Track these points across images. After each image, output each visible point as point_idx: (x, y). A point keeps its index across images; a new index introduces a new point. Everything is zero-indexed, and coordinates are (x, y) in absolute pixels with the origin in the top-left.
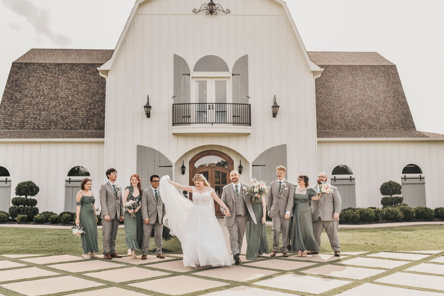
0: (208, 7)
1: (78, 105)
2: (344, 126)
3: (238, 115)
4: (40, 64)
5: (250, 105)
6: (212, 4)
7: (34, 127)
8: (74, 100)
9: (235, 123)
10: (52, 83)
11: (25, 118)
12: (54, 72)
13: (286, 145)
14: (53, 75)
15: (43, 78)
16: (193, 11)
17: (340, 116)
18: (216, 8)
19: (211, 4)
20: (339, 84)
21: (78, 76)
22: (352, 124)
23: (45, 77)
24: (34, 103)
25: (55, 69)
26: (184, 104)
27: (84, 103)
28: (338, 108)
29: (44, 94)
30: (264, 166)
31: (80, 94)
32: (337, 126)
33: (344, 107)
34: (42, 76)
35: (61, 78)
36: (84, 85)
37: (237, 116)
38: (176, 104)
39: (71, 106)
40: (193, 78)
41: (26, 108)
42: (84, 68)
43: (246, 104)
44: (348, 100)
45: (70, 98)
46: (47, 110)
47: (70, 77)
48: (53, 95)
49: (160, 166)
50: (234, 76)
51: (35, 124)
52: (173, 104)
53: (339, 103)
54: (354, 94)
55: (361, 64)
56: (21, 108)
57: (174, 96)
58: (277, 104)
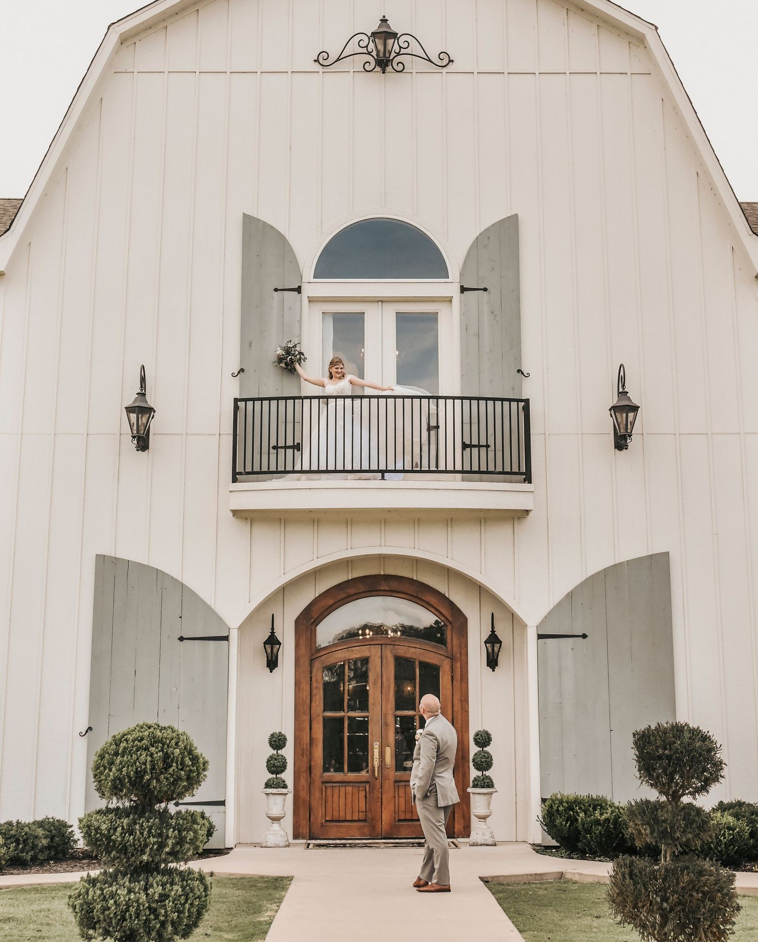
0: (371, 46)
3: (483, 442)
5: (527, 401)
6: (385, 34)
9: (471, 472)
13: (666, 555)
16: (317, 61)
18: (400, 47)
19: (383, 35)
26: (278, 399)
30: (584, 636)
37: (479, 446)
38: (246, 400)
40: (311, 300)
43: (510, 400)
49: (181, 638)
50: (465, 293)
52: (236, 401)
57: (242, 370)
58: (629, 399)
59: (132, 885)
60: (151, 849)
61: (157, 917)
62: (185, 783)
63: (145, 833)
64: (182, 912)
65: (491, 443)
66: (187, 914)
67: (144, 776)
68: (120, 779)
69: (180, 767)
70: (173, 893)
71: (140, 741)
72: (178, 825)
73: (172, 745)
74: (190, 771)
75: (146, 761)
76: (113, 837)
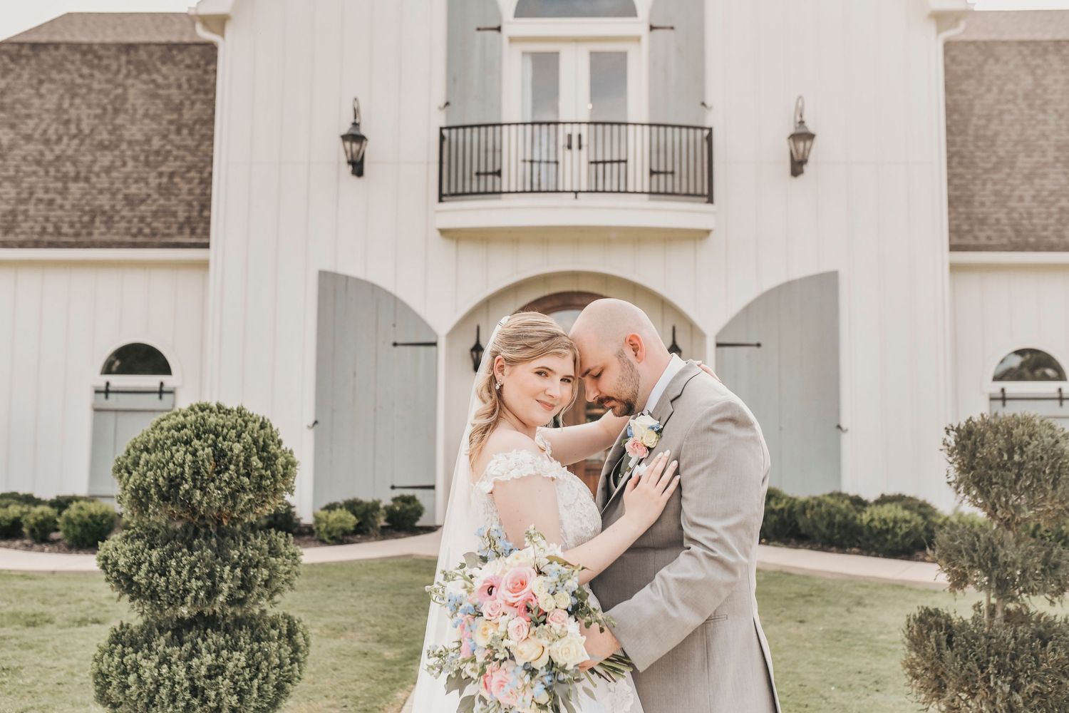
1: (178, 163)
2: (1007, 228)
3: (669, 169)
4: (74, 47)
5: (711, 129)
7: (44, 229)
8: (168, 147)
9: (658, 193)
10: (105, 101)
11: (20, 201)
12: (114, 67)
13: (836, 273)
14: (109, 76)
15: (80, 86)
17: (993, 198)
20: (990, 98)
21: (184, 80)
22: (1035, 221)
23: (87, 81)
24: (49, 156)
25: (117, 58)
26: (479, 126)
27: (196, 159)
28: (986, 171)
29: (80, 131)
30: (759, 345)
31: (185, 132)
32: (985, 227)
33: (1007, 170)
34: (79, 81)
35: (133, 85)
36: (198, 106)
37: (666, 173)
38: (449, 128)
39: (156, 167)
40: (512, 40)
41: (24, 172)
42: (203, 57)
43: (695, 128)
44: (1020, 148)
45: (156, 143)
46: (87, 179)
47: (160, 80)
48: (105, 136)
49: (395, 344)
50: (655, 32)
51: (47, 219)
52: (441, 129)
53: (989, 157)
54: (1040, 127)
55: (1059, 37)
56: (11, 172)
57: (447, 104)
58: (806, 128)
59: (168, 651)
60: (196, 599)
61: (205, 701)
62: (251, 496)
63: (185, 573)
64: (249, 692)
65: (677, 170)
66: (255, 695)
67: (180, 484)
68: (143, 489)
69: (242, 471)
70: (230, 665)
71: (179, 430)
72: (245, 558)
73: (231, 437)
74: (261, 477)
75: (184, 461)
76: (135, 578)
